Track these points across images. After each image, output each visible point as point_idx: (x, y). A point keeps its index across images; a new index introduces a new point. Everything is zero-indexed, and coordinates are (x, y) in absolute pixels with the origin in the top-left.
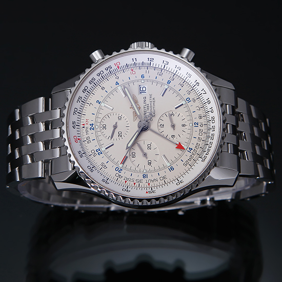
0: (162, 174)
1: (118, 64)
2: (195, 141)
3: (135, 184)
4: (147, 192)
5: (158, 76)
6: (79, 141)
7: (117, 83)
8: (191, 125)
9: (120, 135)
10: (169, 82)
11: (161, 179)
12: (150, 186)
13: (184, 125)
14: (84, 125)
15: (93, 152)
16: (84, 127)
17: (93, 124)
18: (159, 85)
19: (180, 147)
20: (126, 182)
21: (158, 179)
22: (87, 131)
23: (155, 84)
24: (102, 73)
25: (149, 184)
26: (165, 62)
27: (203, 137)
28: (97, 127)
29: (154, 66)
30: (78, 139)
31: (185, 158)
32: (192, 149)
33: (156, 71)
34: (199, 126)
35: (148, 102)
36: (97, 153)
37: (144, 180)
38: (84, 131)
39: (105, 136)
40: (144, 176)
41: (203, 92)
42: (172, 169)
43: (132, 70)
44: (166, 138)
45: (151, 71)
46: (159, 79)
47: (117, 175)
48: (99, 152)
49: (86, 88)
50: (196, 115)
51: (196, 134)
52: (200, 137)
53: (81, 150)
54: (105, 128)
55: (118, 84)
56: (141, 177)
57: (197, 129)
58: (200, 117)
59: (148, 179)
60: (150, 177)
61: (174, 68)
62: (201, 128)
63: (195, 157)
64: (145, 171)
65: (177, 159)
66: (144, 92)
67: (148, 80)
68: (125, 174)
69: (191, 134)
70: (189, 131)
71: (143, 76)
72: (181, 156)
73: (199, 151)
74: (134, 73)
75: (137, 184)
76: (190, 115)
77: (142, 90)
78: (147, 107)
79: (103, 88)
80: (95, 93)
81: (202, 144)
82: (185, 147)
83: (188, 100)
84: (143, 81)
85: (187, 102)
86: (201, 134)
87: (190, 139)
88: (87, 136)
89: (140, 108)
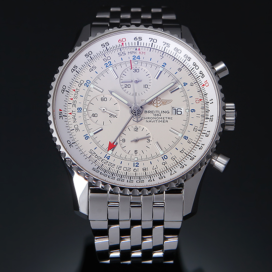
0: (81, 127)
1: (207, 85)
2: (117, 162)
3: (72, 99)
4: (60, 110)
5: (193, 127)
6: (121, 44)
7: (185, 84)
8: (136, 159)
9: (127, 86)
10: (186, 138)
11: (76, 127)
12: (69, 115)
13: (136, 152)
14: (139, 50)
15: (109, 58)
16: (136, 49)
17: (139, 58)
18: (182, 127)
19: (112, 146)
20: (74, 90)
22: (131, 53)
23: (184, 123)
24: (197, 68)
25: (71, 114)
26: (208, 133)
27: (122, 172)
28: (136, 63)
29: (205, 123)
30: (123, 44)
31: (98, 152)
32: (108, 159)
33: (199, 125)
34: (135, 167)
35: (163, 115)
36: (107, 62)
37: (75, 109)
38: (132, 50)
39: (126, 71)
40: (79, 109)
41: (173, 172)
42: (87, 137)
43: (200, 100)
44: (122, 132)
45: (200, 120)
46: (191, 128)
47: (82, 82)
48: (108, 64)
49: (179, 51)
50: (147, 164)
51: (125, 164)
52: (122, 168)
53: (111, 46)
54: (136, 71)
56: (79, 106)
57: (131, 165)
58: (145, 169)
59: (76, 112)
60: (78, 115)
61: (201, 143)
62: (132, 170)
63: (100, 162)
64: (85, 110)
65: (97, 143)
66: (176, 112)
67: (188, 116)
68: (83, 90)
69: (125, 159)
70: (128, 156)
71: (193, 110)
72: (101, 147)
73: (106, 167)
74: (197, 102)
75: (71, 102)
76: (147, 159)
77: (178, 110)
78: (157, 114)
79: (180, 70)
80: (175, 62)
81: (114, 170)
82: (110, 152)
83: (165, 157)
84: (187, 111)
85: (163, 156)
86: (125, 169)
87: (120, 157)
88: (127, 53)
89: (157, 107)
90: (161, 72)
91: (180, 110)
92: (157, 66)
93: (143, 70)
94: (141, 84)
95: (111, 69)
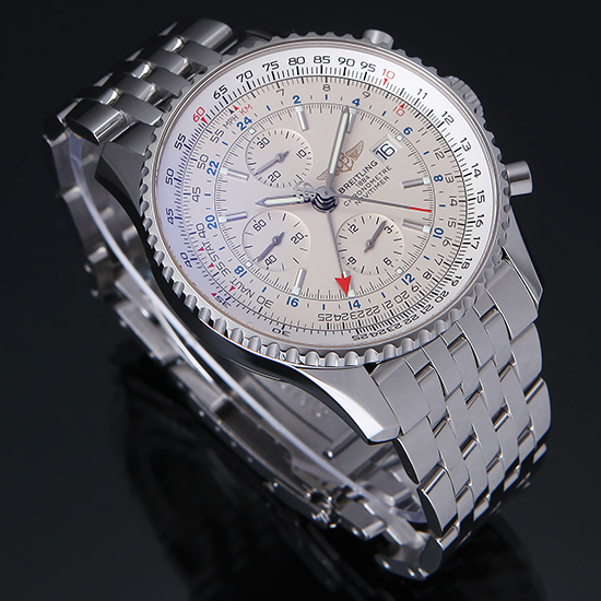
0: (270, 294)
1: (391, 75)
2: (377, 299)
3: (212, 265)
4: (214, 295)
5: (432, 154)
6: (200, 122)
7: (357, 102)
8: (399, 271)
9: (273, 177)
10: (438, 178)
11: (261, 300)
12: (232, 293)
13: (387, 261)
14: (236, 109)
15: (204, 158)
16: (232, 112)
17: (250, 121)
18: (418, 168)
19: (345, 283)
20: (202, 249)
21: (255, 297)
22: (229, 122)
23: (413, 159)
24: (351, 63)
25: (233, 288)
26: (465, 143)
27: (398, 308)
28: (252, 131)
29: (444, 134)
30: (203, 119)
31: (332, 308)
32: (359, 306)
33: (438, 145)
34: (410, 284)
35: (372, 174)
36: (208, 166)
37: (232, 276)
38: (226, 118)
39: (249, 156)
40: (239, 270)
41: (474, 243)
42: (294, 303)
43: (402, 106)
44: (339, 251)
45: (431, 135)
46: (430, 159)
47: (200, 227)
48: (213, 168)
49: (301, 60)
50: (424, 266)
51: (391, 293)
52: (393, 302)
53: (189, 137)
54: (263, 144)
55: (357, 104)
56: (232, 266)
57: (403, 287)
58: (427, 275)
59: (239, 280)
60: (245, 280)
61: (469, 166)
62: (409, 291)
63: (350, 322)
64: (248, 264)
65: (318, 297)
66: (384, 155)
67: (409, 144)
68: (214, 238)
69: (384, 285)
70: (385, 277)
71: (408, 130)
72: (330, 298)
73: (367, 320)
74: (400, 112)
75: (215, 270)
76: (415, 258)
77: (384, 149)
78: (362, 179)
79: (326, 88)
80: (308, 83)
81: (384, 314)
82: (351, 293)
83: (438, 233)
84: (400, 138)
85: (433, 233)
86: (398, 299)
87: (374, 289)
88: (223, 129)
89: (350, 169)
90: (303, 113)
91: (386, 147)
92: (289, 111)
93: (272, 132)
94: (292, 157)
95: (223, 171)
